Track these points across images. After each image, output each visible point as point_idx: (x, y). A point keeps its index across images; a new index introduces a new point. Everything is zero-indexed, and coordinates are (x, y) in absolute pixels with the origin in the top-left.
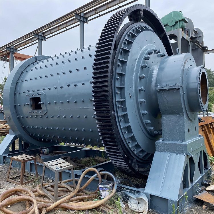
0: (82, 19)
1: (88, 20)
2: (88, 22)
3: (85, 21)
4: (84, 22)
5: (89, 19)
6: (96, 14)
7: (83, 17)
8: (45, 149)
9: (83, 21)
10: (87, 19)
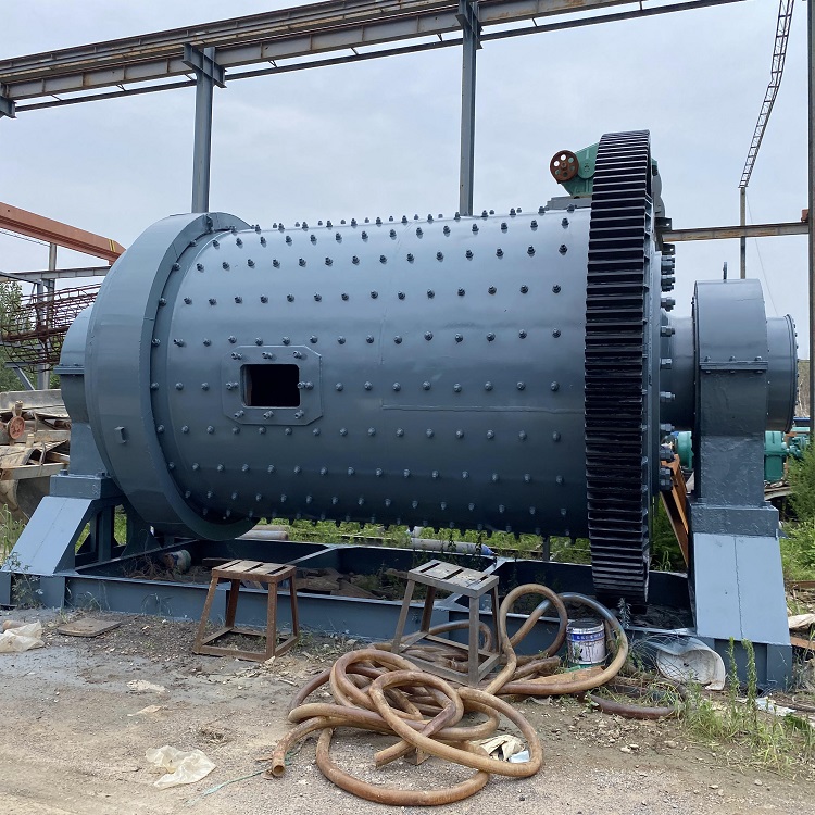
0: (206, 69)
1: (226, 74)
2: (226, 83)
3: (216, 76)
4: (212, 81)
5: (230, 71)
6: (262, 60)
7: (210, 61)
8: (179, 553)
9: (209, 78)
10: (221, 69)
